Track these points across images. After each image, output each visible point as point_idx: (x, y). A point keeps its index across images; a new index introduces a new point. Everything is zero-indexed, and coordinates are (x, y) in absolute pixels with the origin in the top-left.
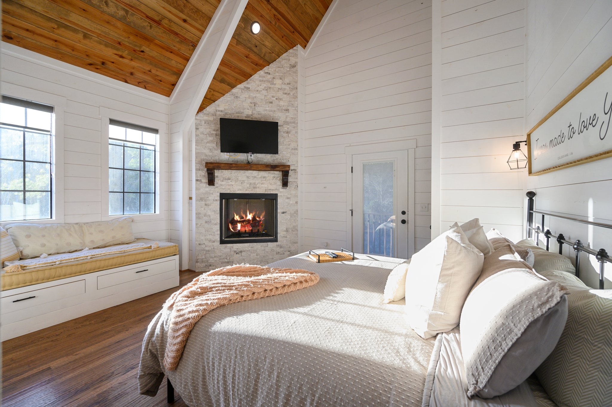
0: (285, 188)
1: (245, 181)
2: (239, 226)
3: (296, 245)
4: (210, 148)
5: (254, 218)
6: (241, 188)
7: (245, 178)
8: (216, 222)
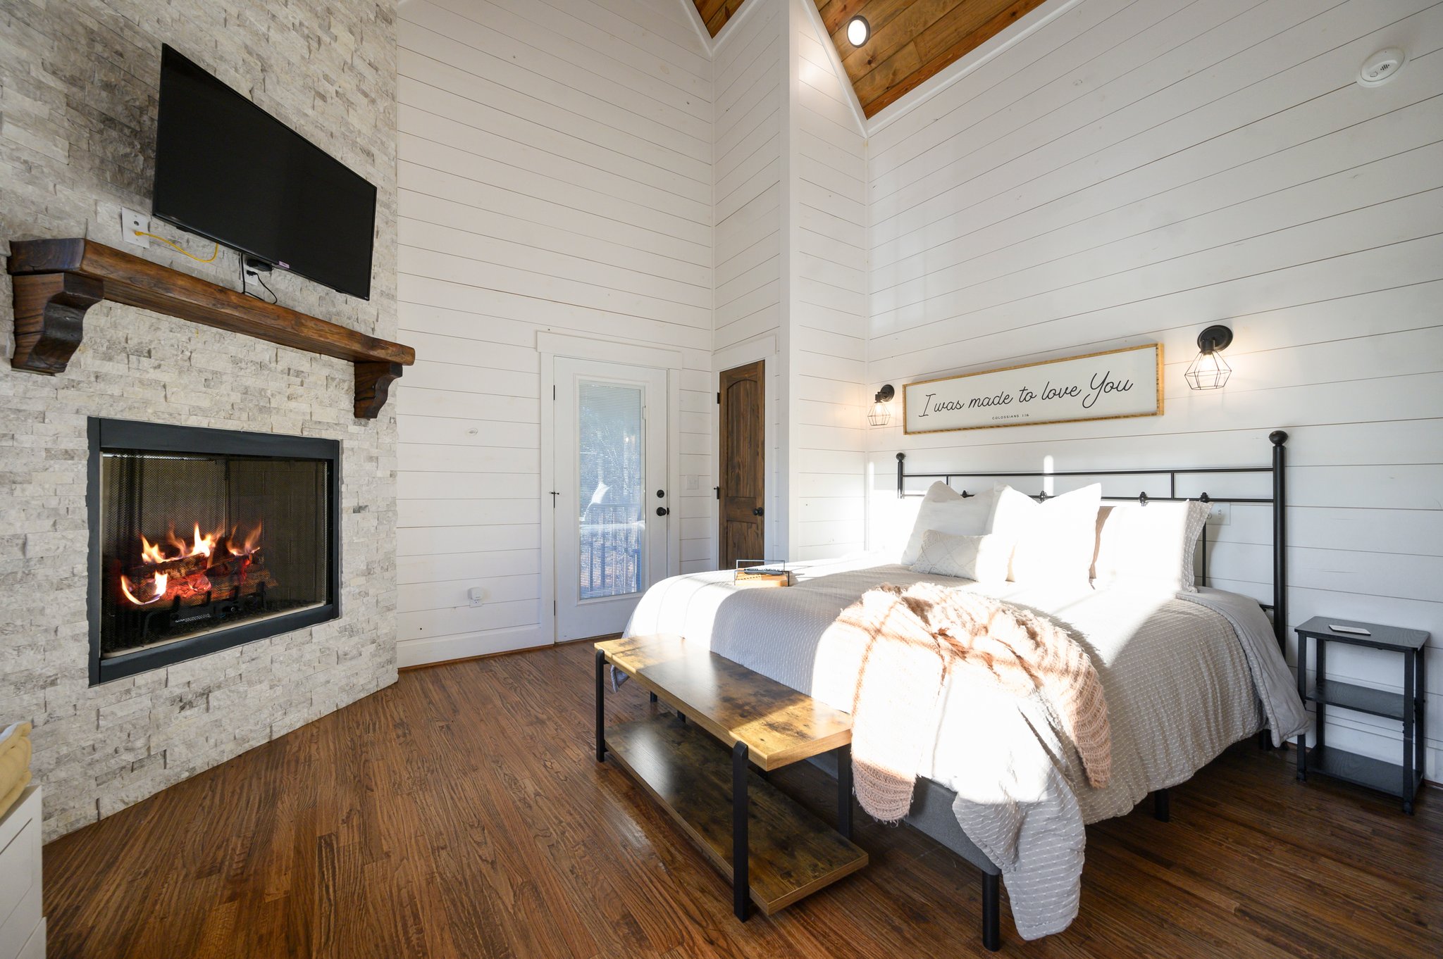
0: (363, 421)
1: (224, 377)
2: (161, 584)
3: (390, 615)
4: (25, 156)
5: (220, 549)
6: (205, 403)
7: (222, 364)
8: (64, 572)
